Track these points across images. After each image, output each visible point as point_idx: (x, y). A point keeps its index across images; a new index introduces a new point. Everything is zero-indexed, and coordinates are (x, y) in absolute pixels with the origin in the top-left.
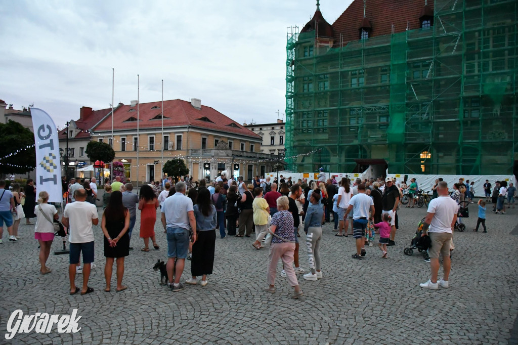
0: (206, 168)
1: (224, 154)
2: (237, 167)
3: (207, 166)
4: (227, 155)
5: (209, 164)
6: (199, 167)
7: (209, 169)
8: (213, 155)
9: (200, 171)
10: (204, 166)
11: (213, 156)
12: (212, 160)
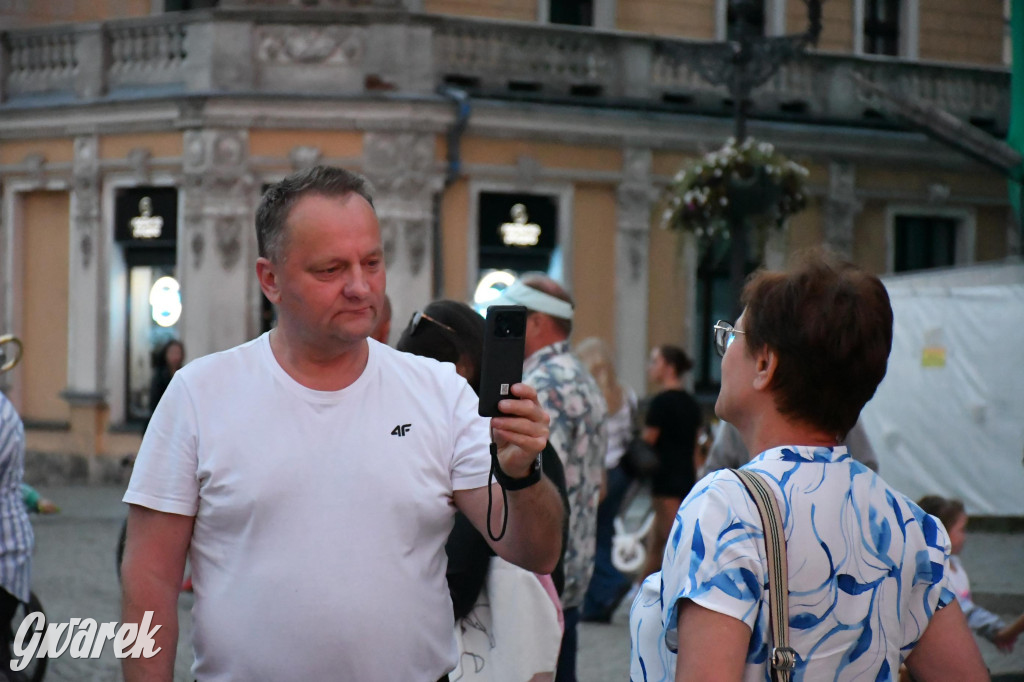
0: (139, 254)
1: (340, 72)
2: (520, 233)
3: (147, 227)
4: (375, 88)
5: (164, 202)
6: (74, 237)
7: (158, 256)
8: (202, 83)
9: (82, 287)
10: (123, 232)
11: (198, 101)
12: (196, 148)
